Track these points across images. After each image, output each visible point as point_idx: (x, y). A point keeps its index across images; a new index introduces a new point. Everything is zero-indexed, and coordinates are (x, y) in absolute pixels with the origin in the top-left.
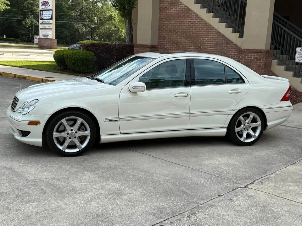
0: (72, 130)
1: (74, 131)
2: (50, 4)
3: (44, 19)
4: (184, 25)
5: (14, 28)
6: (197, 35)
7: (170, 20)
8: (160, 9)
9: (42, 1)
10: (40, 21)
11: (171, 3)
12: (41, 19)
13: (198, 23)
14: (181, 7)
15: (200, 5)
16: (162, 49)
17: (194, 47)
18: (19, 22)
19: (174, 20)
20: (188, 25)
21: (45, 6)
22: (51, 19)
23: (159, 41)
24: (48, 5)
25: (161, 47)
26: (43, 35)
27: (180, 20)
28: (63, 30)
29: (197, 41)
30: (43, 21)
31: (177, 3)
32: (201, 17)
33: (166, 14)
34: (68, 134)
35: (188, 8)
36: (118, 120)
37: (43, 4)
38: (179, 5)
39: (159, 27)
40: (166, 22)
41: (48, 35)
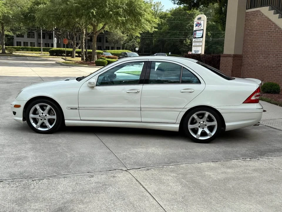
0: (43, 114)
1: (44, 115)
2: (202, 25)
3: (197, 38)
4: (264, 35)
5: (178, 47)
6: (275, 44)
7: (253, 31)
8: (245, 21)
9: (196, 23)
10: (194, 40)
11: (254, 15)
12: (194, 38)
13: (276, 33)
14: (262, 18)
15: (278, 15)
16: (245, 58)
17: (272, 55)
18: (181, 41)
19: (257, 30)
20: (268, 35)
21: (198, 27)
22: (202, 37)
23: (243, 51)
24: (201, 26)
25: (245, 56)
26: (195, 51)
27: (261, 30)
28: (218, 46)
29: (275, 50)
30: (196, 39)
31: (259, 15)
32: (279, 26)
33: (250, 26)
34: (40, 116)
35: (268, 19)
36: (78, 108)
37: (196, 25)
38: (261, 16)
39: (244, 38)
40: (250, 32)
41: (198, 51)
